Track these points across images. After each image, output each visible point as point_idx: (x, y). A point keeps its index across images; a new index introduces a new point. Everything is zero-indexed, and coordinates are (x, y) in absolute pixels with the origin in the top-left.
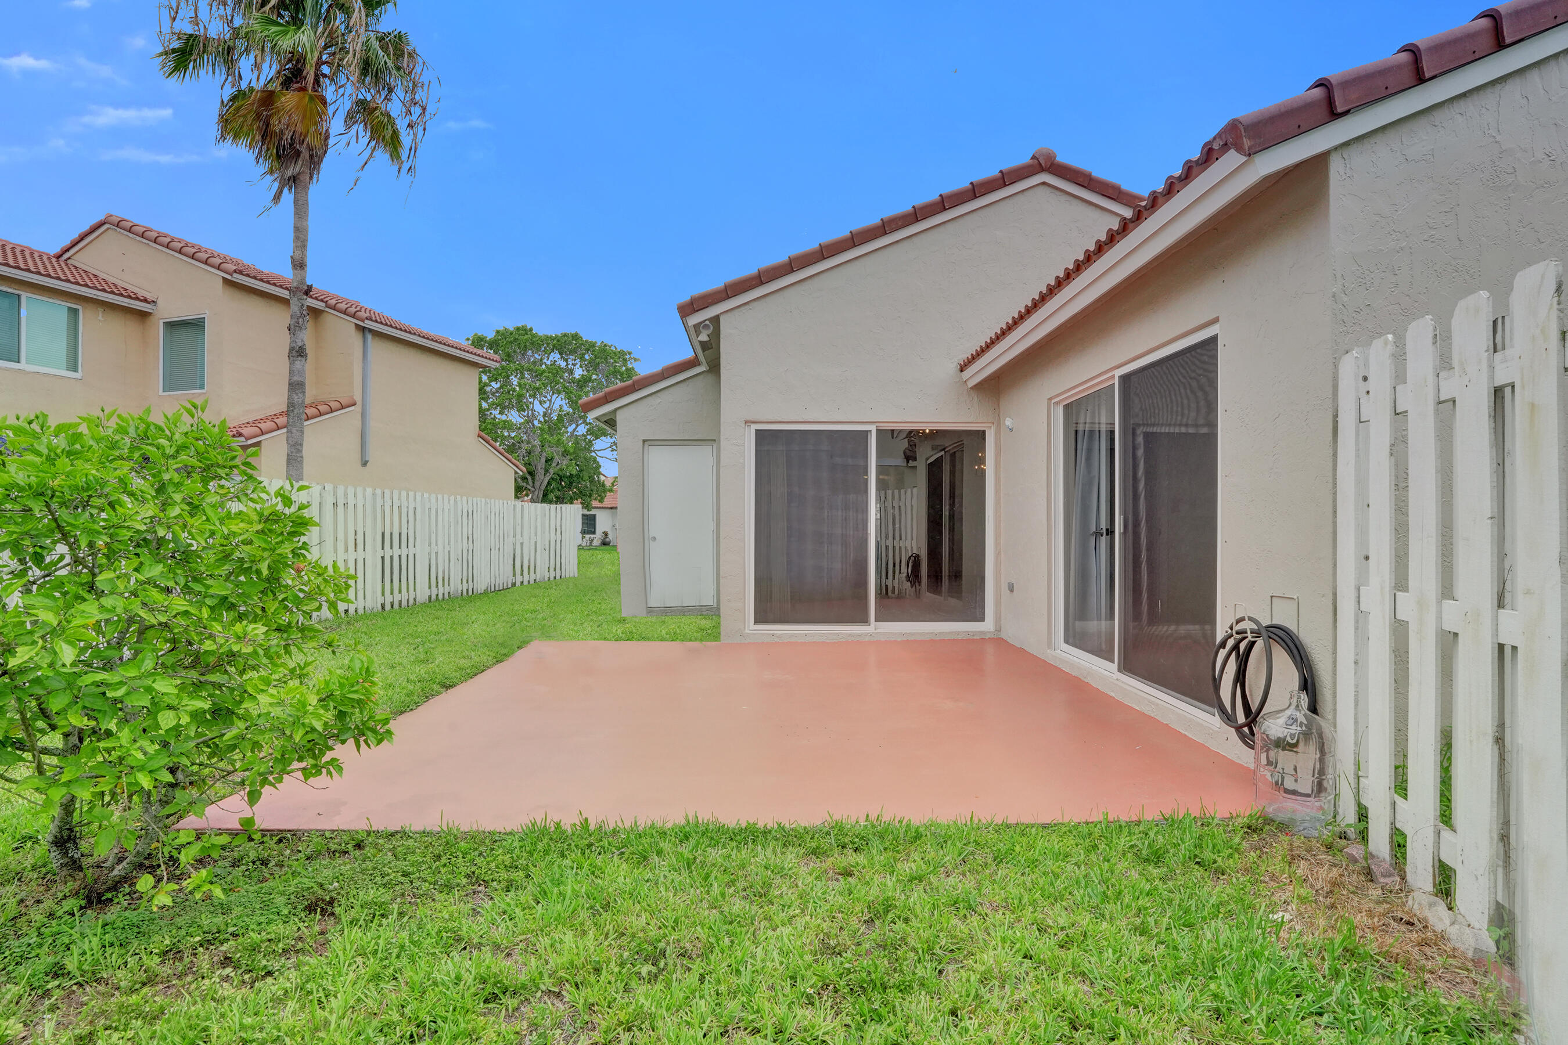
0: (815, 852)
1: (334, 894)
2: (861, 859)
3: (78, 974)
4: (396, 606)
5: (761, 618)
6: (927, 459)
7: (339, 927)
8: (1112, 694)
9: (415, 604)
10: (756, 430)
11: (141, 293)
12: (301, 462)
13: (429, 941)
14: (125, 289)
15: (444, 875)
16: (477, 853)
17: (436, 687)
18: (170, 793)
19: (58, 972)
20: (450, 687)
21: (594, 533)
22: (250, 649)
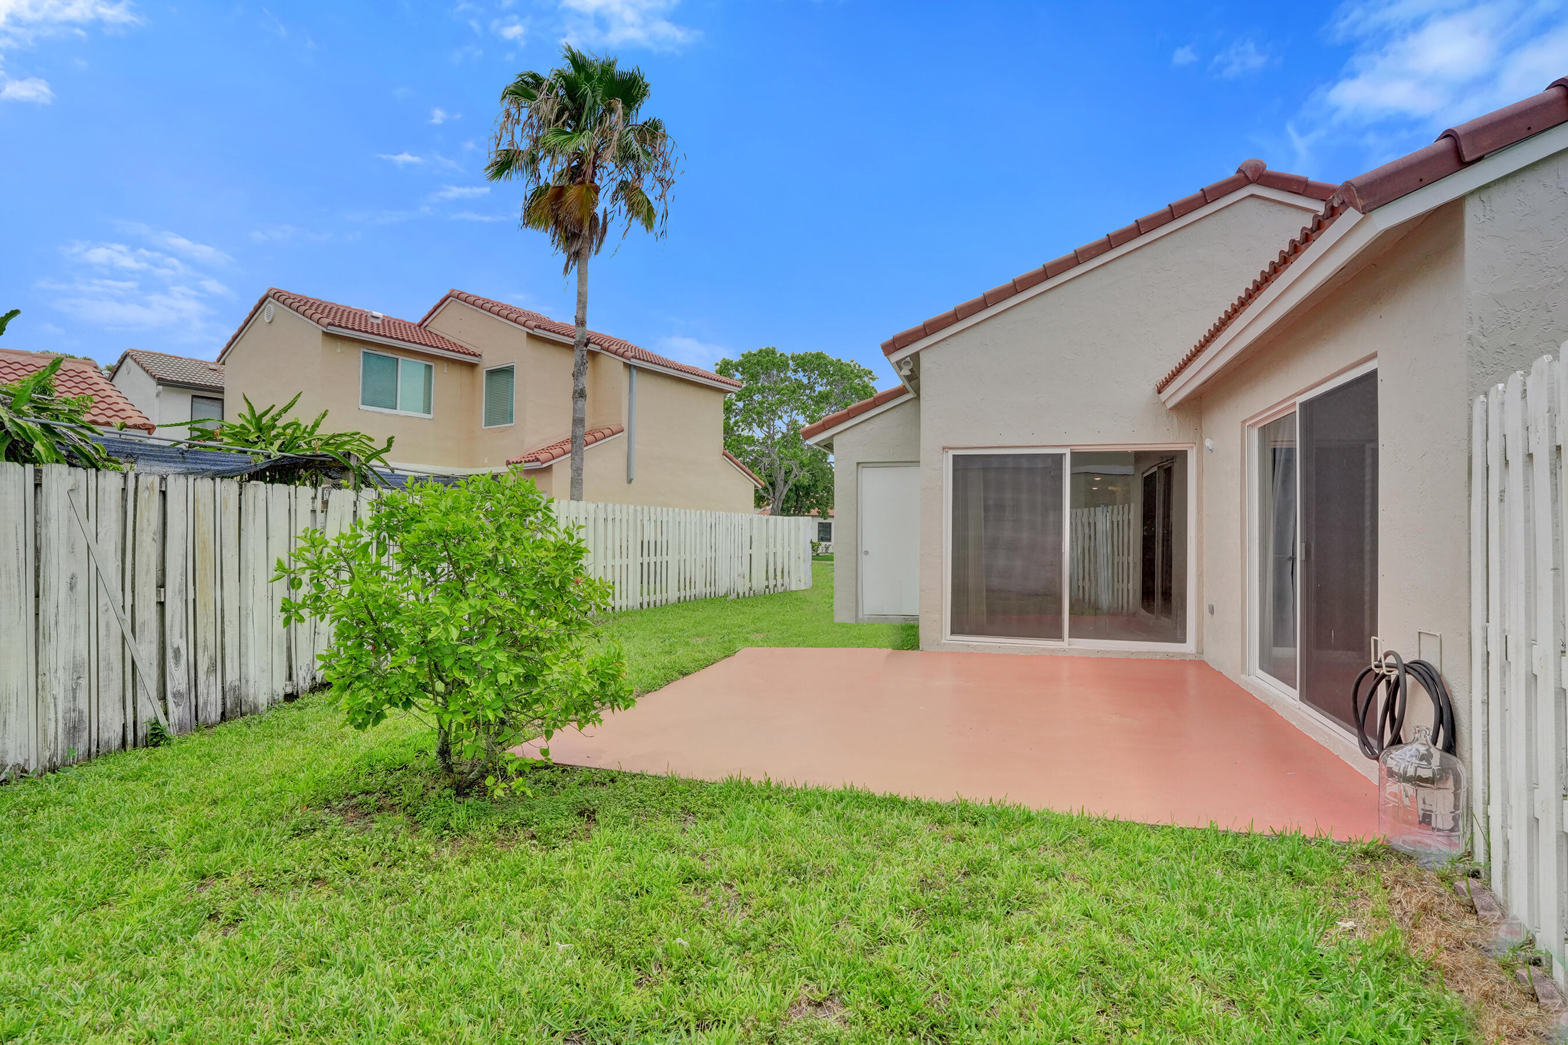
0: (940, 822)
1: (595, 807)
2: (976, 831)
3: (456, 830)
4: (652, 605)
5: (957, 629)
6: (1143, 473)
7: (598, 828)
8: (1294, 723)
9: (667, 603)
10: (954, 456)
11: (472, 349)
12: (581, 484)
13: (652, 843)
14: (461, 347)
15: (666, 805)
16: (690, 793)
17: (675, 674)
18: (501, 729)
19: (446, 826)
20: (686, 674)
21: (829, 540)
22: (547, 636)
